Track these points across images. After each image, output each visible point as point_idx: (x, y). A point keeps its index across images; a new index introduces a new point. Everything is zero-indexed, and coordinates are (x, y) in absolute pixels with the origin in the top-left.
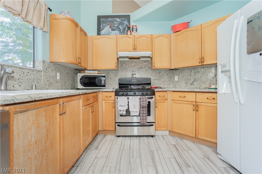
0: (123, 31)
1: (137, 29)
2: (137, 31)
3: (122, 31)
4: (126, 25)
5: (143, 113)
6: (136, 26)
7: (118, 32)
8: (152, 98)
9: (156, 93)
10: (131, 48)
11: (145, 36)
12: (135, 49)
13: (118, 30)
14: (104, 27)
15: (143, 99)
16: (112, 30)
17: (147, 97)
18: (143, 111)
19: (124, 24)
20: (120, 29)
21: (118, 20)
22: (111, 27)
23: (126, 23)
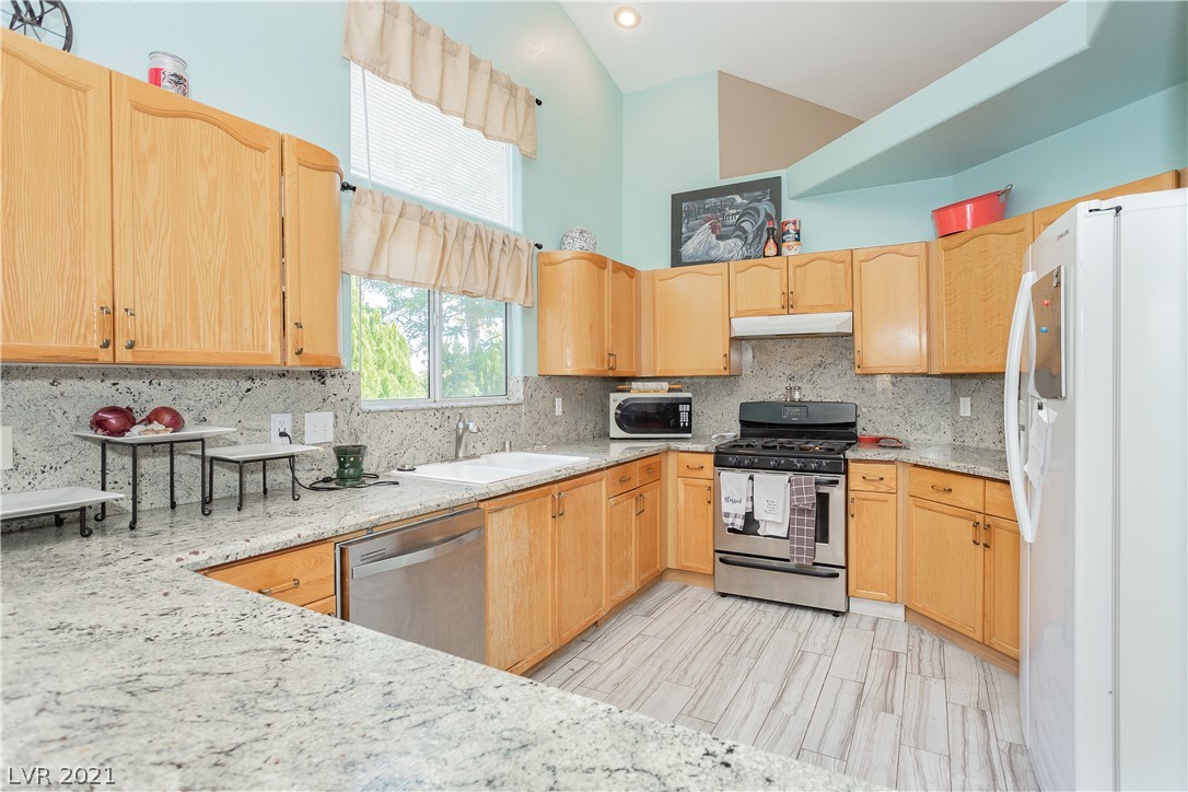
0: (754, 239)
1: (798, 233)
2: (798, 240)
3: (750, 237)
4: (767, 215)
5: (801, 532)
6: (794, 223)
7: (740, 243)
8: (837, 482)
9: (852, 466)
10: (777, 302)
11: (829, 258)
12: (789, 306)
13: (738, 237)
14: (694, 230)
15: (799, 482)
16: (718, 238)
17: (817, 476)
18: (801, 522)
19: (757, 211)
20: (745, 232)
21: (738, 199)
22: (714, 229)
23: (765, 207)
